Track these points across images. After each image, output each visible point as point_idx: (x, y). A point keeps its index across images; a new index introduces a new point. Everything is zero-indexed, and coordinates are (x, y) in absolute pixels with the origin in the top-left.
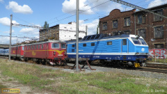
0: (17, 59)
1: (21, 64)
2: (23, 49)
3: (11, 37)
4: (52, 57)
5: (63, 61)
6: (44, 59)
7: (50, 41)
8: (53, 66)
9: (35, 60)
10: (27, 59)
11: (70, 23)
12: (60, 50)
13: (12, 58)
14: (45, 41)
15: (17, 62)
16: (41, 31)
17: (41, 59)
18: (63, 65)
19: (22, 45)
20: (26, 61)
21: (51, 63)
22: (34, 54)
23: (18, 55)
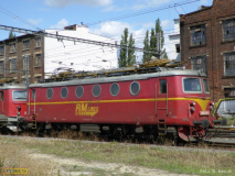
11: (72, 28)
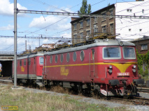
0: (30, 83)
1: (40, 95)
2: (41, 61)
3: (16, 38)
4: (104, 78)
5: (129, 87)
6: (88, 84)
7: (99, 43)
8: (108, 98)
9: (67, 85)
10: (50, 85)
12: (122, 62)
13: (19, 82)
14: (87, 43)
15: (30, 90)
16: (75, 22)
17: (81, 84)
18: (131, 98)
19: (39, 54)
20: (48, 87)
21: (104, 92)
22: (64, 73)
23: (32, 76)
